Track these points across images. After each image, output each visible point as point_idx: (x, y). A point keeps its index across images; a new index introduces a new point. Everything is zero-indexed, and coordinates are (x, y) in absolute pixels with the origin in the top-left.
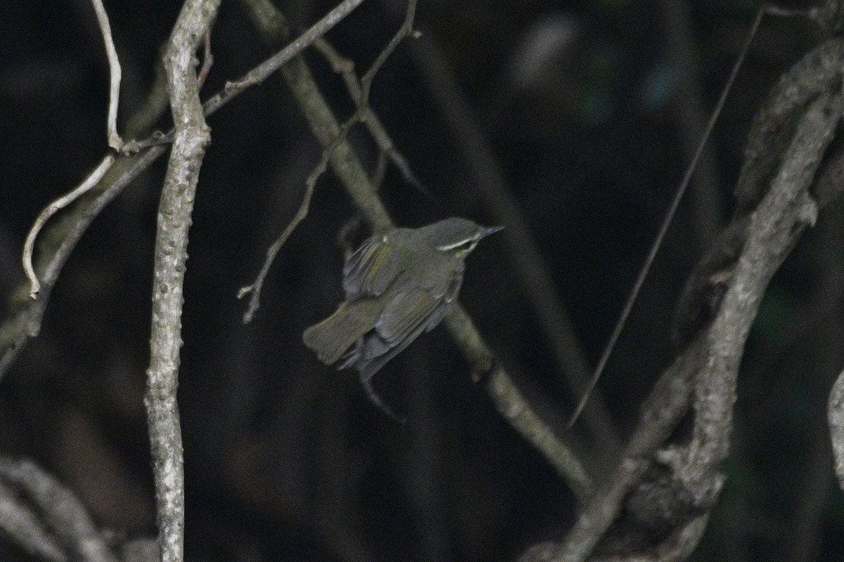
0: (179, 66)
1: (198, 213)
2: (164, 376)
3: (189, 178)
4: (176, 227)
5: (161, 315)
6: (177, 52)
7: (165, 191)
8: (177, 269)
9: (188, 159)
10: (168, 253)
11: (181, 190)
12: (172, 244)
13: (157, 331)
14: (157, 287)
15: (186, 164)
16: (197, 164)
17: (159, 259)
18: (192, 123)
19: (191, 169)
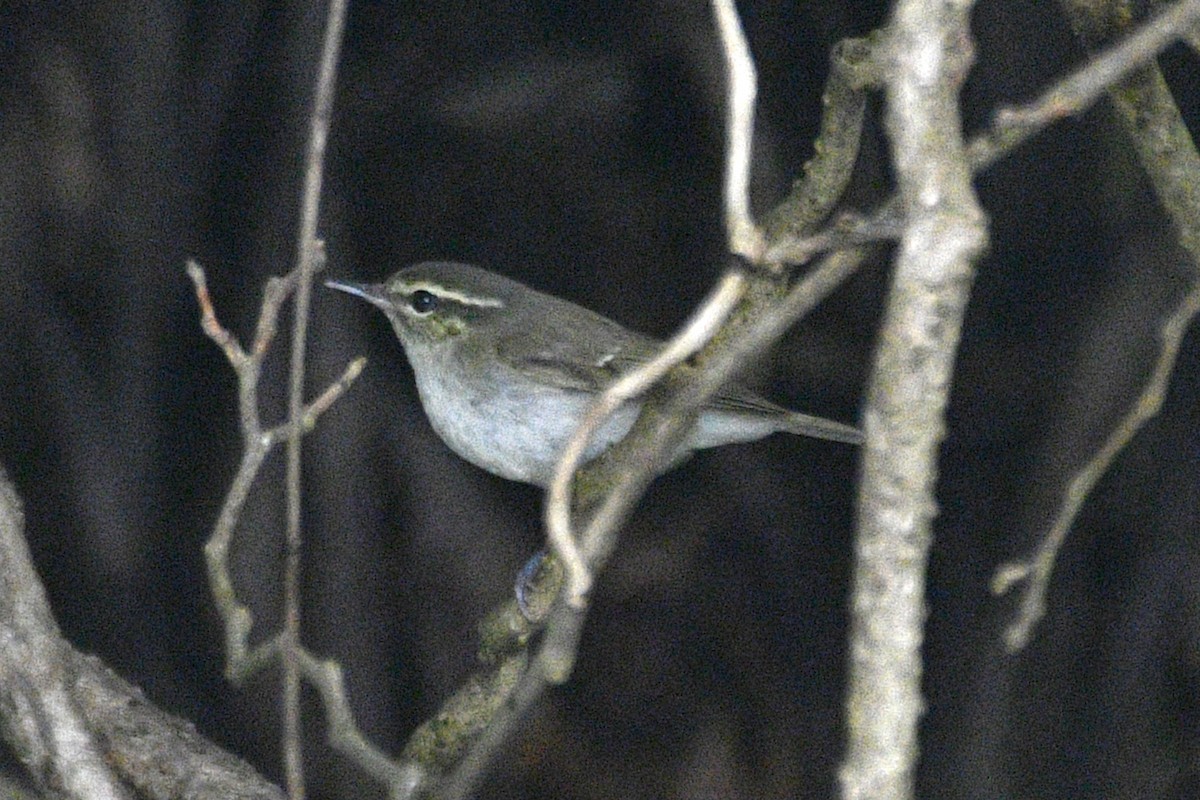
0: (914, 77)
1: (958, 410)
2: (878, 785)
3: (935, 331)
4: (907, 443)
5: (872, 644)
6: (910, 43)
7: (883, 360)
8: (910, 538)
9: (934, 288)
10: (892, 504)
11: (918, 358)
12: (898, 481)
13: (862, 681)
14: (863, 581)
15: (930, 299)
16: (955, 298)
17: (871, 516)
18: (944, 204)
19: (941, 310)
